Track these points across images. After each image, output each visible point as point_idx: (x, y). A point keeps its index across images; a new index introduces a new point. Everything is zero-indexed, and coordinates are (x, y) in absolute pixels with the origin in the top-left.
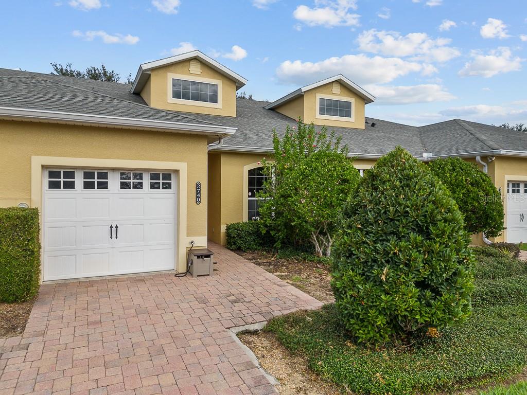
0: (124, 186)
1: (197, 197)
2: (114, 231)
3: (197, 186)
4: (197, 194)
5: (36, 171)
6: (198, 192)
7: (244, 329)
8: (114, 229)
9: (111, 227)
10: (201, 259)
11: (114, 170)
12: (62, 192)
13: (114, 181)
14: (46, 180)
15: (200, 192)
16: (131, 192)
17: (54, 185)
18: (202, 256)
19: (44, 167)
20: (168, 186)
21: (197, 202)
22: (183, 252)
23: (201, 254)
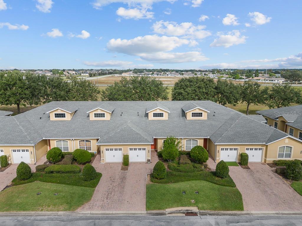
3: (149, 151)
5: (128, 149)
7: (148, 174)
22: (147, 160)
23: (149, 160)
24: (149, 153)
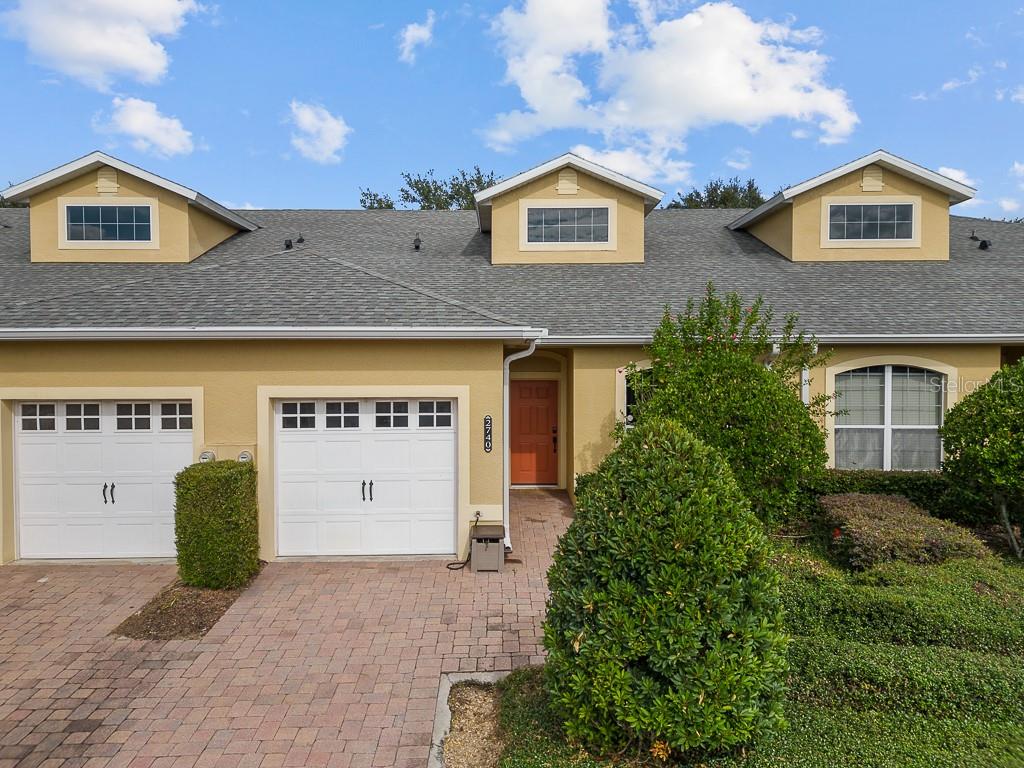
0: (382, 422)
1: (486, 441)
2: (367, 489)
3: (486, 423)
4: (486, 435)
5: (263, 406)
6: (488, 433)
7: (469, 679)
8: (367, 486)
9: (364, 484)
10: (483, 544)
11: (366, 399)
12: (299, 432)
13: (367, 418)
14: (279, 417)
15: (490, 433)
16: (392, 431)
17: (289, 423)
18: (486, 540)
19: (273, 400)
20: (444, 422)
21: (485, 448)
22: (465, 529)
23: (484, 536)
24: (488, 447)
